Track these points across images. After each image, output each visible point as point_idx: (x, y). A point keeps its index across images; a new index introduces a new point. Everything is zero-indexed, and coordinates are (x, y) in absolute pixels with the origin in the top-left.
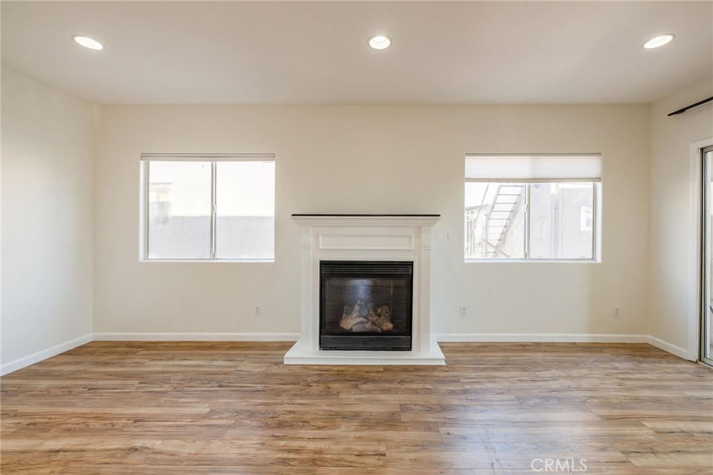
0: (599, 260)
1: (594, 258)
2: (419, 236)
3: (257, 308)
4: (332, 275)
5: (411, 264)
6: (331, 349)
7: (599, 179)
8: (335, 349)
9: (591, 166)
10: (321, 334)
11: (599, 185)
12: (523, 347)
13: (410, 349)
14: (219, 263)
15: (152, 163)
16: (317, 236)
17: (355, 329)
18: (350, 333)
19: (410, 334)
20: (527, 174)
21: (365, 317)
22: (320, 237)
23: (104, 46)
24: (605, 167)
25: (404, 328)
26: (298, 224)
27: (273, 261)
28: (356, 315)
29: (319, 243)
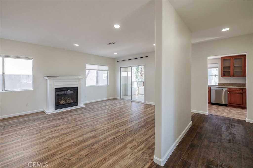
0: (108, 85)
1: (107, 85)
2: (79, 81)
3: (27, 104)
4: (58, 91)
5: (77, 87)
6: (58, 109)
7: (108, 70)
8: (59, 109)
9: (107, 68)
10: (55, 106)
11: (108, 71)
13: (77, 105)
16: (54, 82)
17: (64, 103)
18: (62, 104)
20: (97, 69)
21: (66, 100)
22: (55, 82)
24: (109, 68)
25: (76, 101)
26: (49, 79)
27: (33, 89)
28: (63, 100)
29: (54, 84)
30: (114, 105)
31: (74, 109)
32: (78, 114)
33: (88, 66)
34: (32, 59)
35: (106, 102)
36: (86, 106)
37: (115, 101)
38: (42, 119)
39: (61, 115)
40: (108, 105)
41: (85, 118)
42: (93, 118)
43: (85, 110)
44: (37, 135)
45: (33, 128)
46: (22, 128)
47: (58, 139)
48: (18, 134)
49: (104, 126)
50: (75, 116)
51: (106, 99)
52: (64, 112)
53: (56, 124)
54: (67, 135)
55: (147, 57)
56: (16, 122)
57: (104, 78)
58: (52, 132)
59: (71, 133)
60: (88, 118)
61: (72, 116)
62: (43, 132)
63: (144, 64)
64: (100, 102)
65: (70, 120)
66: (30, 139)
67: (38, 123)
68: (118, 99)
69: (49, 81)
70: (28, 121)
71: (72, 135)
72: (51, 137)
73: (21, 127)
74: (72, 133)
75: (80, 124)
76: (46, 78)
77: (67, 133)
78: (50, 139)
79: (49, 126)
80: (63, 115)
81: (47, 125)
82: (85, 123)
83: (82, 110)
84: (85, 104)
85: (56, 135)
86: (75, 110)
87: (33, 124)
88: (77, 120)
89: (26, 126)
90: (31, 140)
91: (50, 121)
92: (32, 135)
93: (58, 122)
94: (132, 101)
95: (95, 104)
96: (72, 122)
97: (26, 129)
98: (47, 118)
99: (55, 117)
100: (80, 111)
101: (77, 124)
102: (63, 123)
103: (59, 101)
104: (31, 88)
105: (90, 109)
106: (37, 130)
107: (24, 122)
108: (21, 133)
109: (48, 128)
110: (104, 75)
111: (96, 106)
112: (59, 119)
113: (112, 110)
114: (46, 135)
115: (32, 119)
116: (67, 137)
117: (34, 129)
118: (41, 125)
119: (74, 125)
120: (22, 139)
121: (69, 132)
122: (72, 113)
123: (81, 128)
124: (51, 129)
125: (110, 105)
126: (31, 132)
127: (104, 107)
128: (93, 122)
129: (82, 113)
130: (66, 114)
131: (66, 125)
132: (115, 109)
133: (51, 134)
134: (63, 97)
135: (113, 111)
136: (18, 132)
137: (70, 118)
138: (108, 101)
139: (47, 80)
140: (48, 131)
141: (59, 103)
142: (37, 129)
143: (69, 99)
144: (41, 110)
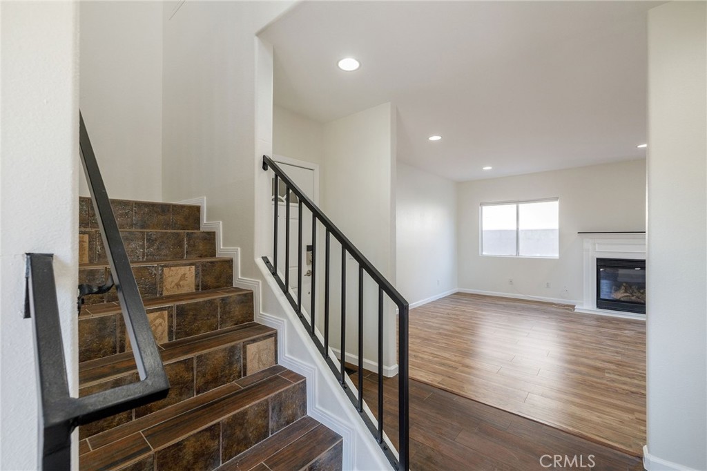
4: (601, 266)
6: (603, 308)
8: (608, 309)
10: (597, 299)
14: (522, 258)
15: (483, 207)
16: (594, 244)
22: (597, 244)
27: (558, 258)
29: (595, 249)
34: (556, 199)
61: (620, 328)
70: (537, 310)
98: (567, 316)
104: (556, 255)
115: (545, 310)
130: (611, 323)
144: (572, 301)
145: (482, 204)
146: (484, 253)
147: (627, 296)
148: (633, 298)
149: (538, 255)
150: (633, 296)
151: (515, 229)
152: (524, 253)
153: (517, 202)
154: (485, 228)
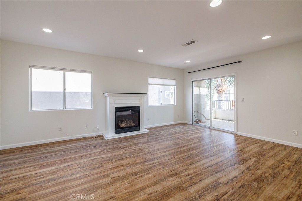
0: (175, 104)
1: (174, 104)
2: (142, 99)
3: (86, 125)
4: (118, 111)
5: (140, 107)
6: (118, 133)
7: (175, 85)
9: (173, 82)
10: (115, 130)
11: (175, 87)
12: (162, 127)
13: (139, 130)
14: (68, 110)
15: (33, 69)
17: (124, 127)
19: (140, 126)
20: (161, 84)
21: (126, 123)
22: (115, 100)
23: (52, 31)
24: (176, 83)
25: (138, 125)
26: (109, 96)
27: (92, 108)
28: (124, 123)
29: (114, 102)
30: (188, 133)
31: (136, 135)
32: (143, 143)
33: (151, 80)
34: (91, 72)
35: (174, 128)
36: (150, 132)
37: (186, 127)
38: (102, 146)
39: (123, 141)
40: (179, 133)
41: (154, 151)
42: (166, 152)
43: (150, 137)
44: (99, 170)
45: (93, 158)
46: (82, 157)
47: (126, 182)
48: (78, 165)
49: (187, 167)
50: (140, 145)
51: (173, 123)
52: (126, 138)
53: (119, 155)
54: (137, 176)
55: (239, 62)
56: (75, 147)
57: (166, 97)
58: (116, 167)
59: (141, 173)
60: (158, 150)
61: (136, 144)
62: (106, 166)
63: (233, 74)
64: (167, 128)
65: (135, 151)
66: (92, 175)
67: (98, 150)
68: (190, 124)
69: (108, 98)
70: (88, 146)
71: (144, 178)
72: (116, 177)
73: (81, 155)
74: (143, 174)
75: (150, 159)
76: (106, 95)
77: (136, 174)
78: (115, 180)
79: (111, 157)
80: (125, 143)
81: (109, 155)
82: (157, 158)
83: (146, 137)
84: (148, 129)
85: (122, 174)
86: (138, 136)
87: (94, 152)
88: (145, 153)
89: (86, 153)
90: (93, 177)
91: (111, 149)
92: (94, 169)
93: (122, 153)
94: (211, 128)
95: (161, 130)
96: (139, 154)
97: (86, 158)
98: (107, 144)
99: (116, 144)
100: (144, 138)
101: (146, 159)
102: (127, 154)
103: (120, 124)
104: (90, 107)
105: (157, 137)
106: (98, 162)
107: (84, 147)
108: (81, 163)
109: (111, 160)
110: (165, 93)
111: (163, 132)
112: (121, 148)
113: (188, 140)
114: (109, 172)
115: (92, 144)
116: (137, 181)
117: (95, 160)
118: (102, 155)
119: (143, 160)
120: (82, 174)
121: (139, 172)
122: (135, 141)
123: (154, 166)
124: (115, 162)
125: (182, 132)
126: (92, 164)
127: (175, 135)
128: (167, 158)
129: (148, 142)
130: (128, 142)
131: (133, 159)
132: (192, 139)
133: (116, 172)
134: (123, 119)
135: (191, 143)
136: (77, 162)
137: (133, 148)
138: (176, 126)
139: (106, 97)
140: (111, 165)
141: (120, 126)
142: (97, 160)
143: (129, 121)
144: (100, 133)
145: (31, 66)
146: (33, 109)
147: (126, 125)
148: (128, 125)
149: (78, 107)
150: (127, 124)
151: (63, 91)
152: (69, 107)
153: (65, 70)
154: (33, 90)
